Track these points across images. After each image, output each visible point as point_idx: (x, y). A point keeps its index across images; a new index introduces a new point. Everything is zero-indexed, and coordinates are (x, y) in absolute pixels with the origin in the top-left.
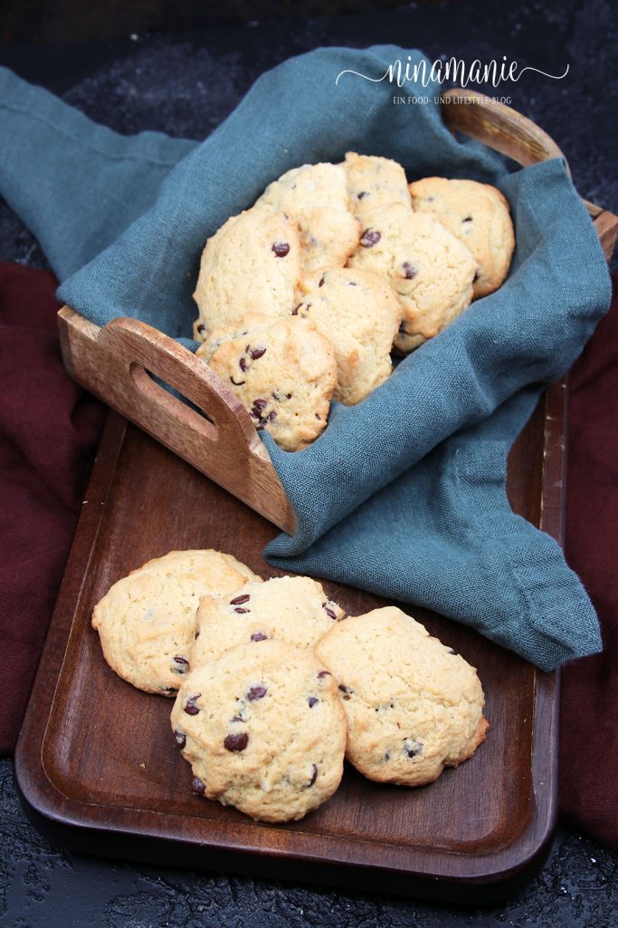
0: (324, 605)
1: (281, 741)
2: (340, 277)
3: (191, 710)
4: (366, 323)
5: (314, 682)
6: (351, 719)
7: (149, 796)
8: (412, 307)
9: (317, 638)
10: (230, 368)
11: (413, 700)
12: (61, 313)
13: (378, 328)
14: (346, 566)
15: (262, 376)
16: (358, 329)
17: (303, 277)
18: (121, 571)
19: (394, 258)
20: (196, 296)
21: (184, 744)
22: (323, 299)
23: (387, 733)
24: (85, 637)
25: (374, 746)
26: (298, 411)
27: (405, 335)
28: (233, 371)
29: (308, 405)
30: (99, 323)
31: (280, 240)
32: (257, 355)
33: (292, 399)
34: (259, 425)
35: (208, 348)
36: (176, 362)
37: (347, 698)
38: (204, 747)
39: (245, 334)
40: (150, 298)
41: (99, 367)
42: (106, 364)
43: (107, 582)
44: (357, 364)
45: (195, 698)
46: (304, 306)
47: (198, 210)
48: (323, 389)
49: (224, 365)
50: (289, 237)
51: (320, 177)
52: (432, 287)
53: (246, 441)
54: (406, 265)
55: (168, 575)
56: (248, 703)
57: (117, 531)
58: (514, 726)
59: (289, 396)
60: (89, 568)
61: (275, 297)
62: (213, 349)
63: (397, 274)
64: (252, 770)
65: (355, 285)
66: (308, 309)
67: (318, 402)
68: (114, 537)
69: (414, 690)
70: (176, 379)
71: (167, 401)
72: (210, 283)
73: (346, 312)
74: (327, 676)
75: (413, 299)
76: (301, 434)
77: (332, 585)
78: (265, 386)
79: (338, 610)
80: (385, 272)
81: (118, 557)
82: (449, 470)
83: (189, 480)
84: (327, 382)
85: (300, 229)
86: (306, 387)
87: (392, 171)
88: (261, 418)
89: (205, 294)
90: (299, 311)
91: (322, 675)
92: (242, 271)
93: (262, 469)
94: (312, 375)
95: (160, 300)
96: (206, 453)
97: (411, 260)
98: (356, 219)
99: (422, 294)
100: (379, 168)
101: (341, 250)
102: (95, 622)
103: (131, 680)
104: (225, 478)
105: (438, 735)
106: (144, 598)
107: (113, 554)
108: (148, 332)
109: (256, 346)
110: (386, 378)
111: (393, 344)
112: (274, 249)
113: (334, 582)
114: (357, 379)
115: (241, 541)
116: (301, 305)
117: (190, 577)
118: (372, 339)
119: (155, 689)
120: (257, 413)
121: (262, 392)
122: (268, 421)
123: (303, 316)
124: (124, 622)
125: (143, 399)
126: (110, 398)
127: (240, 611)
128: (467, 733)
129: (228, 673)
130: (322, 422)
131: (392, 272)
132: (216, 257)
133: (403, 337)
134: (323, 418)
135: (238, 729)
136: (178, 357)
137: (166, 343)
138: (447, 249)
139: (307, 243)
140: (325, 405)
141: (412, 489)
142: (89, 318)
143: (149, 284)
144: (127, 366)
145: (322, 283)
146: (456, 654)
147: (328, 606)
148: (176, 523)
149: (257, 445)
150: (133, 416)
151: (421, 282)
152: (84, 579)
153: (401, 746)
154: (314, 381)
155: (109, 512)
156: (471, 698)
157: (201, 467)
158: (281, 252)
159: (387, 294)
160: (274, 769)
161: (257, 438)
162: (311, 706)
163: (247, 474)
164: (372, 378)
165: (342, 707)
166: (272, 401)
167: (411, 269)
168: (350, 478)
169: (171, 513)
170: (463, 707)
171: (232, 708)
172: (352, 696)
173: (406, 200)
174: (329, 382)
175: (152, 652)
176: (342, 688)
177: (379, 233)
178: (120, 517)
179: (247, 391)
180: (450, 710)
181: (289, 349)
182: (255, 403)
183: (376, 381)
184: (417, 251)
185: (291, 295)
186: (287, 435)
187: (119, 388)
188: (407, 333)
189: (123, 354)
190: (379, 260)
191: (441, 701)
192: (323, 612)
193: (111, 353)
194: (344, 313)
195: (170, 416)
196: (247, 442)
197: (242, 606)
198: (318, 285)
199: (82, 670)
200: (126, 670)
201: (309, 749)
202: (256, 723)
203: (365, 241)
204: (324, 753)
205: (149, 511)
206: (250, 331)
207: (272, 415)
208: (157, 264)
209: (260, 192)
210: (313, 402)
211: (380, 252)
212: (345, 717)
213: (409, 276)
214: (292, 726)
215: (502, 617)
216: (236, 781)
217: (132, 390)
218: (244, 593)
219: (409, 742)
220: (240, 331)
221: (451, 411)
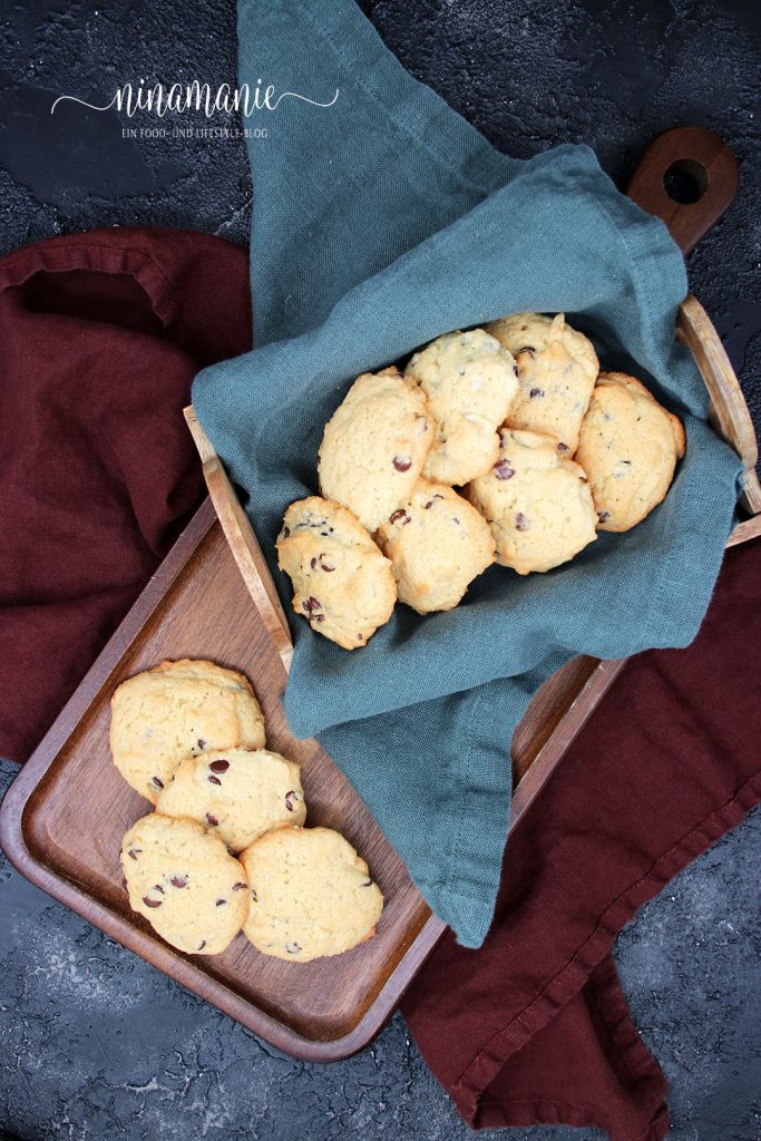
0: (289, 794)
2: (447, 510)
3: (133, 855)
4: (448, 566)
5: (228, 890)
6: (250, 918)
9: (264, 828)
11: (306, 923)
12: (186, 411)
15: (324, 587)
16: (440, 568)
19: (515, 501)
22: (421, 523)
23: (274, 935)
26: (344, 627)
29: (353, 628)
31: (404, 457)
32: (326, 568)
37: (256, 900)
39: (331, 530)
45: (139, 850)
46: (404, 519)
50: (416, 452)
52: (537, 544)
54: (520, 517)
55: (181, 701)
56: (170, 884)
65: (458, 523)
66: (404, 525)
69: (309, 918)
73: (436, 549)
74: (240, 890)
76: (339, 642)
78: (324, 595)
79: (298, 803)
88: (311, 613)
90: (395, 522)
91: (238, 886)
92: (360, 461)
97: (527, 515)
99: (524, 546)
100: (568, 369)
101: (467, 474)
106: (151, 716)
109: (327, 562)
112: (395, 462)
116: (402, 513)
117: (196, 714)
118: (449, 579)
120: (309, 607)
121: (320, 596)
122: (317, 618)
127: (213, 778)
129: (168, 849)
130: (363, 642)
131: (507, 512)
134: (365, 638)
135: (155, 895)
138: (568, 520)
145: (430, 505)
146: (369, 885)
147: (291, 797)
151: (528, 537)
153: (283, 944)
158: (402, 467)
160: (173, 930)
161: (290, 645)
162: (218, 904)
165: (247, 908)
166: (325, 608)
167: (523, 522)
170: (349, 935)
171: (159, 878)
172: (260, 900)
176: (254, 894)
177: (513, 472)
179: (309, 585)
181: (352, 585)
182: (311, 598)
184: (536, 510)
186: (328, 634)
190: (501, 494)
192: (283, 802)
197: (217, 776)
198: (424, 506)
202: (172, 900)
203: (497, 471)
207: (320, 618)
210: (359, 627)
211: (505, 489)
212: (246, 915)
213: (518, 528)
214: (195, 916)
218: (227, 759)
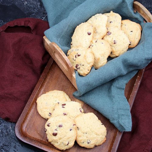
0: (80, 109)
1: (63, 136)
2: (100, 41)
3: (48, 126)
4: (103, 52)
5: (72, 126)
6: (78, 134)
7: (38, 138)
8: (114, 50)
9: (76, 116)
11: (91, 133)
12: (44, 37)
13: (105, 53)
14: (87, 101)
15: (79, 60)
16: (101, 53)
17: (93, 39)
19: (113, 39)
21: (46, 131)
22: (95, 45)
23: (84, 138)
24: (35, 104)
25: (81, 140)
26: (84, 68)
27: (112, 54)
28: (74, 57)
29: (87, 68)
30: (51, 41)
31: (90, 32)
32: (79, 56)
34: (76, 69)
36: (61, 55)
37: (78, 130)
38: (49, 133)
41: (49, 49)
43: (41, 93)
44: (99, 60)
45: (49, 124)
46: (92, 46)
47: (76, 20)
48: (90, 65)
49: (72, 56)
51: (102, 18)
52: (119, 46)
54: (114, 41)
55: (52, 96)
56: (59, 127)
57: (46, 83)
58: (111, 141)
59: (83, 65)
60: (38, 90)
61: (86, 43)
62: (71, 51)
64: (57, 140)
65: (103, 43)
67: (89, 67)
68: (45, 84)
69: (91, 131)
71: (60, 60)
72: (75, 37)
73: (100, 49)
74: (75, 126)
75: (115, 48)
76: (84, 73)
78: (79, 62)
79: (82, 111)
80: (110, 41)
82: (114, 85)
85: (95, 29)
86: (87, 64)
87: (119, 17)
91: (74, 125)
92: (81, 36)
94: (88, 62)
96: (66, 72)
97: (116, 40)
98: (107, 29)
99: (117, 47)
101: (102, 35)
102: (37, 101)
103: (40, 115)
105: (94, 140)
106: (46, 100)
107: (44, 87)
108: (58, 47)
109: (79, 54)
110: (105, 64)
112: (88, 33)
114: (99, 63)
115: (69, 90)
116: (91, 45)
117: (56, 97)
118: (103, 56)
119: (44, 118)
120: (76, 67)
123: (91, 48)
124: (41, 103)
127: (63, 107)
128: (100, 141)
129: (56, 120)
130: (89, 72)
131: (112, 41)
132: (77, 32)
134: (89, 71)
135: (55, 132)
137: (60, 51)
138: (124, 39)
139: (95, 32)
141: (106, 86)
142: (49, 40)
143: (63, 34)
144: (54, 52)
145: (96, 42)
146: (103, 125)
147: (81, 109)
148: (58, 83)
149: (74, 74)
151: (117, 45)
152: (37, 92)
153: (86, 141)
154: (89, 63)
155: (45, 79)
156: (103, 134)
157: (65, 74)
158: (89, 34)
159: (108, 47)
160: (61, 141)
162: (70, 131)
163: (72, 78)
164: (102, 63)
165: (77, 132)
166: (80, 65)
169: (58, 81)
170: (101, 136)
171: (56, 127)
172: (79, 130)
174: (92, 64)
175: (45, 111)
176: (78, 128)
177: (111, 33)
178: (47, 80)
179: (76, 62)
180: (98, 136)
181: (85, 56)
182: (77, 65)
184: (117, 38)
185: (89, 43)
186: (82, 73)
187: (52, 54)
189: (53, 49)
191: (96, 134)
192: (79, 110)
195: (60, 63)
196: (72, 74)
197: (64, 106)
199: (32, 110)
200: (40, 113)
201: (68, 139)
202: (59, 132)
203: (108, 34)
204: (71, 140)
205: (53, 80)
206: (79, 49)
207: (79, 68)
208: (66, 30)
211: (110, 37)
212: (77, 134)
213: (115, 43)
214: (65, 134)
215: (114, 119)
216: (54, 141)
217: (54, 56)
218: (65, 103)
219: (88, 141)
220: (77, 49)
221: (115, 74)
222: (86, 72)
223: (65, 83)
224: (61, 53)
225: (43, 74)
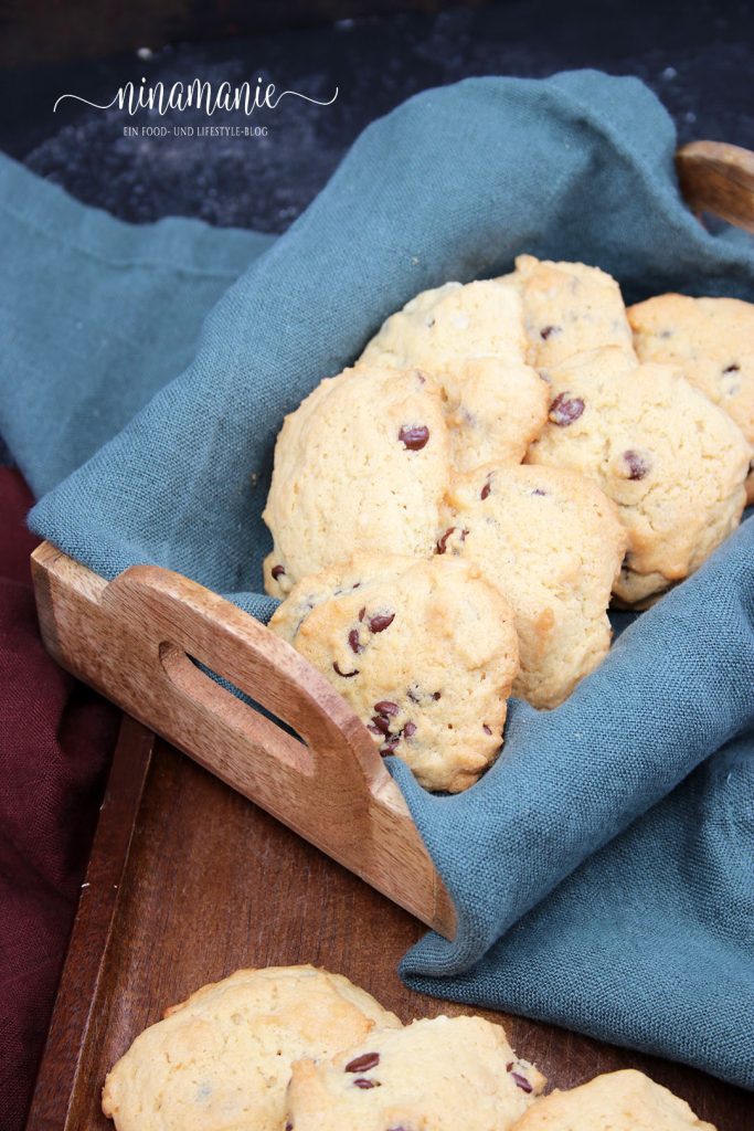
0: (509, 1068)
2: (516, 481)
4: (564, 561)
8: (643, 527)
10: (332, 647)
12: (37, 556)
13: (586, 567)
14: (543, 992)
15: (389, 662)
16: (552, 572)
17: (453, 483)
18: (151, 1006)
19: (608, 443)
20: (268, 516)
22: (488, 521)
26: (452, 722)
27: (630, 574)
28: (337, 652)
29: (470, 711)
30: (105, 572)
31: (413, 420)
32: (379, 625)
33: (441, 700)
34: (385, 747)
35: (292, 610)
36: (240, 645)
39: (356, 586)
40: (188, 521)
41: (105, 646)
42: (116, 643)
43: (127, 1028)
44: (551, 632)
46: (457, 533)
47: (270, 369)
48: (495, 682)
49: (322, 643)
50: (425, 413)
51: (477, 306)
52: (675, 492)
53: (365, 779)
54: (630, 456)
55: (235, 1017)
57: (142, 933)
59: (437, 696)
60: (96, 1006)
61: (407, 521)
62: (301, 613)
63: (615, 473)
65: (543, 494)
66: (463, 539)
67: (487, 704)
68: (136, 945)
70: (241, 673)
71: (224, 705)
72: (293, 497)
73: (531, 541)
75: (644, 513)
76: (459, 761)
77: (519, 1021)
78: (395, 679)
79: (534, 1076)
80: (595, 468)
81: (146, 980)
82: (716, 811)
83: (264, 837)
84: (503, 670)
85: (445, 398)
86: (466, 679)
87: (600, 286)
88: (388, 734)
89: (284, 515)
90: (448, 543)
92: (348, 475)
93: (391, 826)
94: (476, 659)
95: (206, 523)
96: (292, 795)
97: (639, 447)
98: (542, 377)
99: (659, 506)
100: (575, 284)
101: (516, 433)
102: (108, 1104)
104: (328, 835)
106: (193, 1061)
107: (136, 975)
108: (191, 592)
109: (377, 609)
110: (601, 654)
111: (612, 594)
112: (402, 436)
113: (523, 1018)
114: (553, 656)
115: (357, 945)
116: (451, 531)
117: (273, 1020)
118: (576, 589)
120: (381, 726)
121: (390, 689)
122: (402, 738)
123: (456, 551)
124: (159, 1107)
125: (183, 703)
126: (125, 697)
127: (363, 1085)
130: (496, 739)
131: (605, 467)
132: (303, 451)
133: (627, 578)
134: (497, 730)
136: (243, 637)
138: (700, 426)
139: (458, 421)
140: (500, 708)
142: (87, 563)
143: (187, 498)
144: (154, 648)
145: (485, 493)
147: (517, 1069)
148: (244, 917)
149: (384, 785)
150: (164, 728)
151: (657, 485)
152: (87, 1025)
154: (481, 669)
155: (127, 902)
157: (286, 817)
158: (415, 442)
159: (599, 510)
161: (384, 772)
163: (366, 832)
164: (578, 653)
166: (408, 704)
167: (638, 463)
168: (548, 840)
169: (235, 898)
173: (624, 338)
174: (506, 669)
177: (581, 402)
178: (147, 908)
179: (364, 687)
181: (435, 615)
182: (378, 708)
183: (585, 659)
184: (648, 431)
185: (433, 514)
186: (435, 762)
187: (139, 682)
188: (635, 572)
189: (146, 626)
190: (581, 448)
192: (509, 1081)
193: (124, 625)
194: (527, 546)
195: (229, 732)
196: (367, 781)
197: (367, 1076)
198: (479, 497)
203: (558, 416)
205: (196, 895)
206: (364, 581)
207: (407, 730)
208: (200, 463)
209: (374, 331)
210: (479, 705)
211: (585, 434)
213: (636, 476)
217: (161, 685)
218: (368, 1050)
220: (349, 582)
221: (717, 713)
222: (473, 745)
223: (300, 901)
224: (232, 630)
225: (98, 866)
